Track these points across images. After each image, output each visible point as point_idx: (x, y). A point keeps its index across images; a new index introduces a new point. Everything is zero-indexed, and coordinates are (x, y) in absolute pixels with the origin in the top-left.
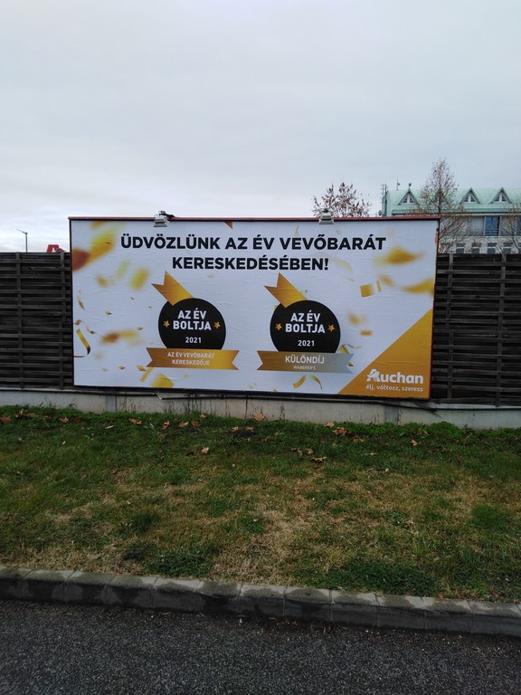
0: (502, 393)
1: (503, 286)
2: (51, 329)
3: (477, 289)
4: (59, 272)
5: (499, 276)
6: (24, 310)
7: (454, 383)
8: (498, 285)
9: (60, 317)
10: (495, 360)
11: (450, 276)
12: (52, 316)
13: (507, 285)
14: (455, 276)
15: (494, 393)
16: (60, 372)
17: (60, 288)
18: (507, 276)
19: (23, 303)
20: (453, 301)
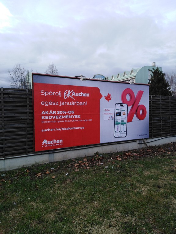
0: (163, 134)
1: (161, 104)
2: (21, 126)
3: (156, 105)
4: (26, 98)
5: (160, 102)
6: (5, 117)
7: (153, 132)
8: (160, 104)
9: (27, 119)
10: (160, 125)
11: (151, 102)
12: (21, 120)
13: (162, 104)
14: (152, 101)
15: (161, 134)
16: (26, 147)
17: (26, 106)
18: (162, 102)
19: (5, 114)
20: (152, 109)
